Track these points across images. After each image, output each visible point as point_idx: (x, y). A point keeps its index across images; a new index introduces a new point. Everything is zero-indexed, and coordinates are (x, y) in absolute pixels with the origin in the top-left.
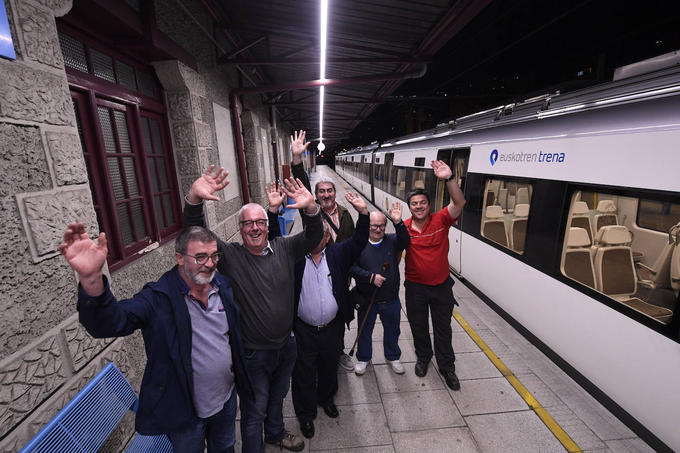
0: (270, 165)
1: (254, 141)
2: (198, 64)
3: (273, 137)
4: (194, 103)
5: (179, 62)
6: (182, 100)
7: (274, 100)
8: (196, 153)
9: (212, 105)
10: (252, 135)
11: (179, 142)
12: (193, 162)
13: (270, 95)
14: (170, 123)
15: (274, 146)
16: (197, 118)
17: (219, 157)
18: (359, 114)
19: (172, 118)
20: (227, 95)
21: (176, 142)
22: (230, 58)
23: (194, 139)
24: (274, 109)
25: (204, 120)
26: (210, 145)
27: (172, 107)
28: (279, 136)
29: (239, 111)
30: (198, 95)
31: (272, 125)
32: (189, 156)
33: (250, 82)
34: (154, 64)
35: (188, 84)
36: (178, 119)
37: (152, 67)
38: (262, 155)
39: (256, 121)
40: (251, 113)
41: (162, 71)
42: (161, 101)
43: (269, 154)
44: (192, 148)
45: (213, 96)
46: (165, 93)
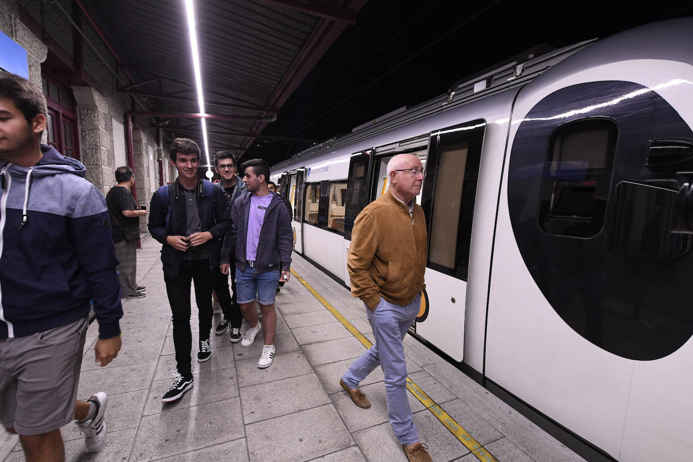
0: (156, 178)
1: (141, 155)
2: (104, 91)
3: (159, 156)
4: (100, 116)
5: (92, 89)
6: (91, 113)
7: (161, 124)
8: (99, 150)
9: (111, 120)
10: (140, 149)
11: (85, 142)
12: (96, 156)
13: (159, 120)
14: (79, 128)
15: (160, 164)
16: (101, 126)
17: (114, 158)
18: (241, 145)
19: (82, 125)
20: (123, 114)
21: (83, 141)
22: (127, 89)
23: (99, 141)
24: (161, 133)
25: (106, 129)
26: (109, 147)
27: (82, 117)
28: (165, 156)
29: (131, 128)
30: (103, 112)
31: (159, 145)
32: (93, 152)
33: (140, 106)
34: (73, 87)
35: (97, 103)
36: (86, 125)
37: (71, 89)
38: (148, 167)
39: (144, 140)
40: (140, 131)
41: (79, 93)
42: (74, 111)
43: (155, 168)
44: (95, 147)
45: (112, 113)
46: (77, 107)
